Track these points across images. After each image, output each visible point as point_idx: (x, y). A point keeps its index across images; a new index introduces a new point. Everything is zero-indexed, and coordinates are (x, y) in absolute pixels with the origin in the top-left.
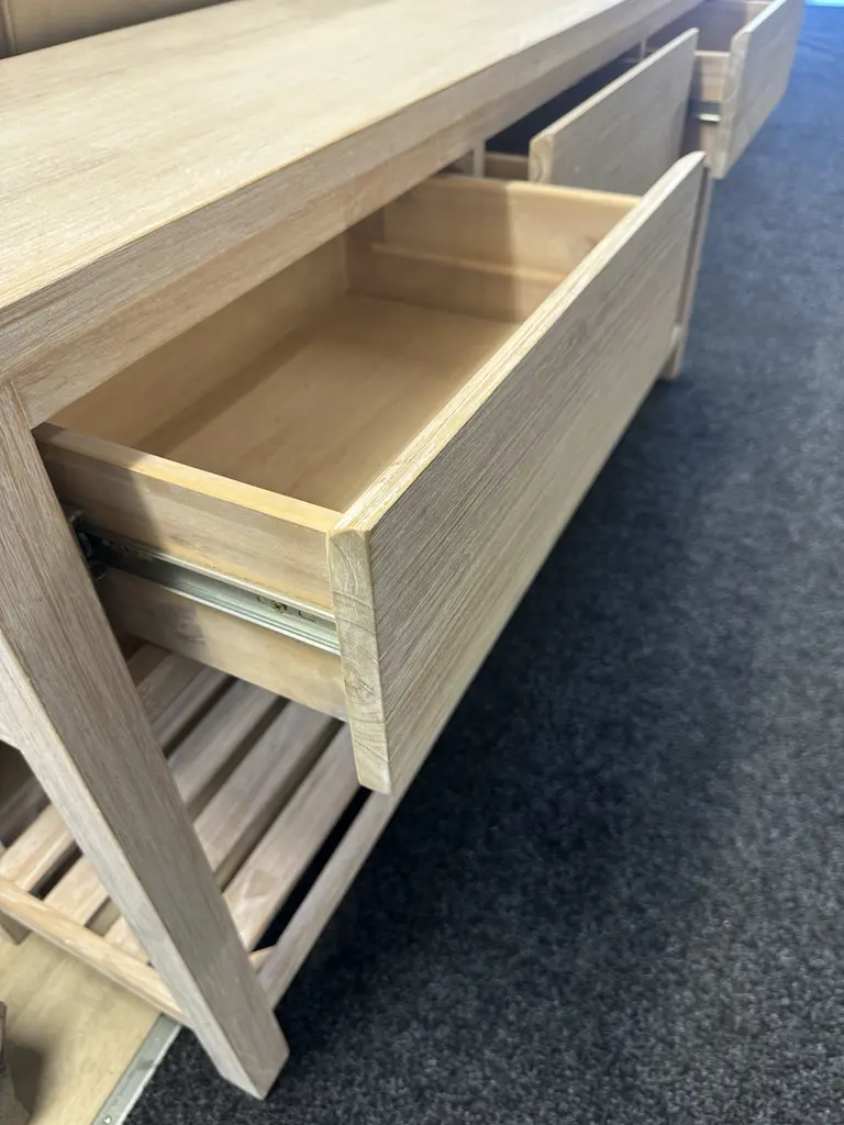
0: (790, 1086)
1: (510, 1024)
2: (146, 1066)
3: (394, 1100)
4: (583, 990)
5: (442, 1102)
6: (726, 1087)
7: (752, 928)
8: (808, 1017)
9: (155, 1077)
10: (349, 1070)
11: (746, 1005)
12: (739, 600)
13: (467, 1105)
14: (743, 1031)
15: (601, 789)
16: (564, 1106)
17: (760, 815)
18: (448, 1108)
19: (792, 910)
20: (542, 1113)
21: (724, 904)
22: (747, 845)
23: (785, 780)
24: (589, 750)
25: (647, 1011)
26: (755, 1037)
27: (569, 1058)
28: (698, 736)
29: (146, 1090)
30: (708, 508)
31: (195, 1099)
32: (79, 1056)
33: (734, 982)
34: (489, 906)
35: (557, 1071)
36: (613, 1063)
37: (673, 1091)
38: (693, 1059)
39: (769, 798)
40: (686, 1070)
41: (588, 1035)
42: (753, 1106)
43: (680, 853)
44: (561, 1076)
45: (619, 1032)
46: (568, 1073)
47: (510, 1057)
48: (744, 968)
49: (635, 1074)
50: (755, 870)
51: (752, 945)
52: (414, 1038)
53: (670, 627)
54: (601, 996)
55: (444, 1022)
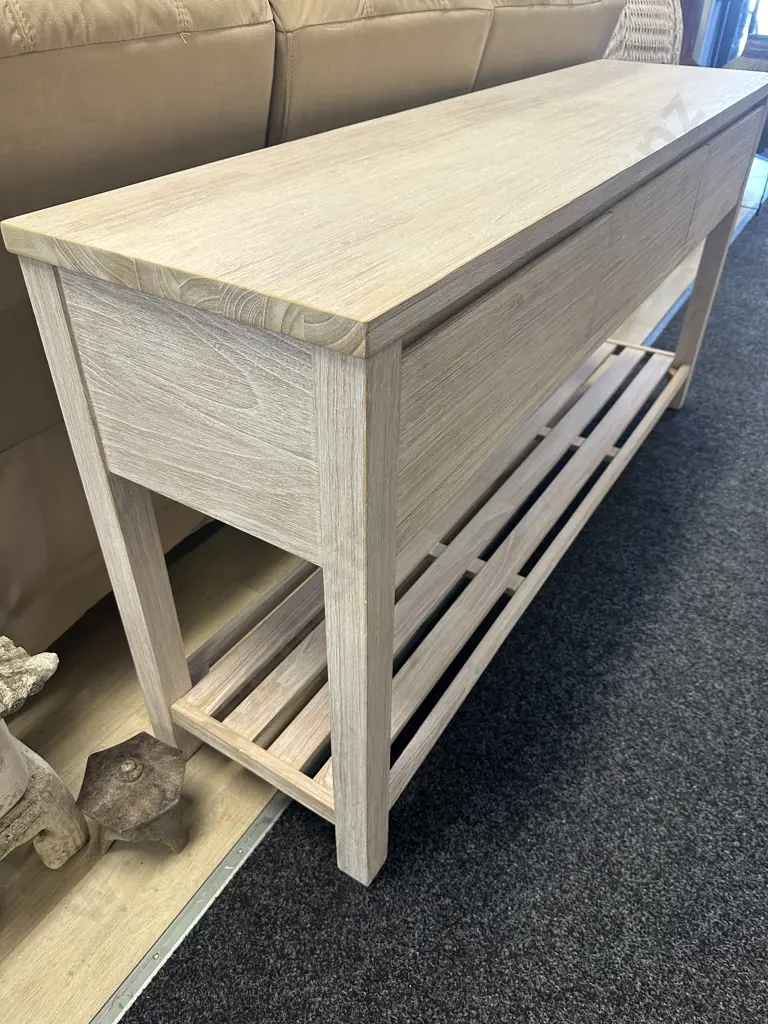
0: (735, 898)
1: (530, 830)
2: (268, 821)
3: (443, 866)
4: (585, 815)
5: (477, 872)
6: (687, 891)
7: (715, 793)
8: (753, 856)
9: (274, 828)
10: (413, 843)
11: (706, 842)
12: (722, 570)
13: (496, 877)
14: (702, 858)
15: (605, 687)
16: (566, 886)
17: (726, 719)
18: (482, 876)
19: (747, 785)
20: (550, 889)
21: (695, 775)
22: (715, 738)
23: (748, 698)
24: (598, 659)
25: (632, 835)
26: (710, 863)
27: (572, 857)
28: (682, 661)
29: (267, 835)
30: (703, 503)
31: (302, 846)
32: (220, 809)
33: (698, 826)
34: (517, 751)
35: (562, 864)
36: (604, 865)
37: (648, 889)
38: (663, 871)
39: (734, 708)
40: (658, 877)
41: (587, 845)
42: (707, 906)
43: (663, 737)
44: (564, 867)
45: (610, 846)
46: (571, 866)
47: (529, 851)
48: (706, 818)
49: (619, 874)
50: (720, 755)
51: (714, 804)
52: (459, 829)
53: (667, 583)
54: (597, 822)
55: (481, 822)
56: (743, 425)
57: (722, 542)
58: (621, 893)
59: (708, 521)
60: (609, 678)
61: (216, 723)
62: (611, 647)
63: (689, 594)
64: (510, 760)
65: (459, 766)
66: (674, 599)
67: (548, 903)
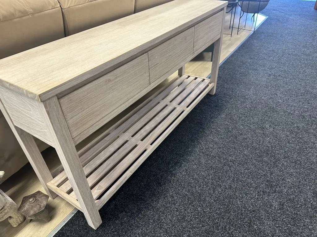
0: (192, 231)
2: (73, 213)
3: (117, 224)
4: (158, 210)
6: (180, 229)
7: (194, 203)
8: (200, 220)
9: (74, 215)
10: (110, 218)
11: (188, 216)
13: (130, 226)
14: (187, 220)
15: (172, 175)
16: (148, 229)
17: (203, 183)
18: (126, 226)
19: (204, 201)
20: (144, 229)
21: (190, 198)
22: (198, 188)
23: (211, 177)
25: (169, 215)
26: (188, 222)
27: (151, 221)
28: (195, 167)
29: (72, 217)
31: (81, 220)
32: (61, 211)
33: (188, 212)
34: (144, 193)
36: (159, 223)
37: (170, 229)
38: (175, 224)
39: (206, 180)
40: (173, 225)
41: (156, 218)
42: (184, 233)
43: (184, 188)
44: (149, 224)
45: (162, 218)
46: (150, 223)
47: (140, 219)
48: (191, 210)
49: (163, 225)
50: (199, 193)
51: (194, 206)
52: (123, 214)
53: (196, 145)
54: (161, 211)
55: (129, 212)
56: (231, 99)
57: (215, 133)
58: (162, 230)
59: (213, 127)
60: (174, 172)
61: (57, 188)
62: (176, 164)
63: (202, 148)
64: (141, 195)
65: (127, 197)
66: (197, 150)
67: (142, 233)
